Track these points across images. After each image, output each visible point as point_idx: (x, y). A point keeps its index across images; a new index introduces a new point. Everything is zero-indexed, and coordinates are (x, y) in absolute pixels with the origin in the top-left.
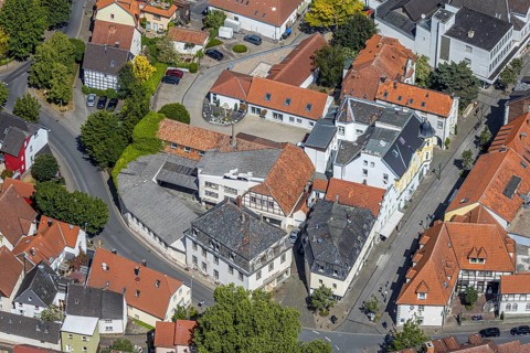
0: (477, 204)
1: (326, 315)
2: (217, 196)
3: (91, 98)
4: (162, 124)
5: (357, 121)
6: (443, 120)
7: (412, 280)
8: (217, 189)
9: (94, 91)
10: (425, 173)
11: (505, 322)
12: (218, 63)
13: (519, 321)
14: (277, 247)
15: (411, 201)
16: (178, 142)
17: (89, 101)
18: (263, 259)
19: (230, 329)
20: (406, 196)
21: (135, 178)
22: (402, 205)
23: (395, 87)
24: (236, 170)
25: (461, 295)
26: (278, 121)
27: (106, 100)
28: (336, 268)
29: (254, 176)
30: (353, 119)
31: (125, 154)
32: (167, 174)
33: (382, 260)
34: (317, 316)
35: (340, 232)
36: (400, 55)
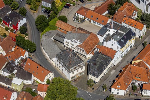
0: (142, 60)
1: (91, 87)
2: (69, 46)
3: (43, 10)
4: (57, 22)
5: (114, 29)
6: (140, 31)
7: (117, 81)
8: (69, 44)
9: (45, 7)
10: (132, 46)
11: (143, 97)
12: (82, 3)
13: (147, 98)
14: (80, 65)
15: (126, 54)
16: (61, 28)
17: (42, 10)
18: (75, 68)
19: (55, 91)
20: (125, 53)
21: (47, 37)
22: (123, 55)
23: (128, 19)
24: (75, 39)
25: (133, 87)
26: (94, 24)
27: (47, 11)
28: (95, 74)
29: (79, 42)
30: (113, 28)
31: (46, 29)
32: (56, 37)
33: (113, 72)
34: (89, 87)
35: (99, 63)
36: (132, 9)
